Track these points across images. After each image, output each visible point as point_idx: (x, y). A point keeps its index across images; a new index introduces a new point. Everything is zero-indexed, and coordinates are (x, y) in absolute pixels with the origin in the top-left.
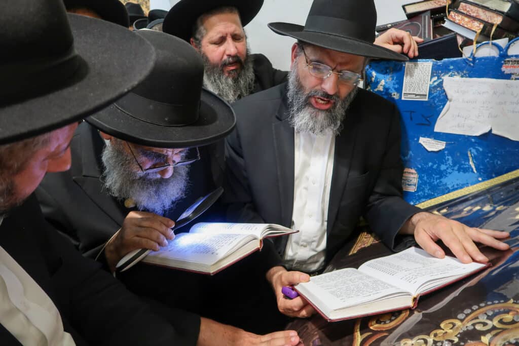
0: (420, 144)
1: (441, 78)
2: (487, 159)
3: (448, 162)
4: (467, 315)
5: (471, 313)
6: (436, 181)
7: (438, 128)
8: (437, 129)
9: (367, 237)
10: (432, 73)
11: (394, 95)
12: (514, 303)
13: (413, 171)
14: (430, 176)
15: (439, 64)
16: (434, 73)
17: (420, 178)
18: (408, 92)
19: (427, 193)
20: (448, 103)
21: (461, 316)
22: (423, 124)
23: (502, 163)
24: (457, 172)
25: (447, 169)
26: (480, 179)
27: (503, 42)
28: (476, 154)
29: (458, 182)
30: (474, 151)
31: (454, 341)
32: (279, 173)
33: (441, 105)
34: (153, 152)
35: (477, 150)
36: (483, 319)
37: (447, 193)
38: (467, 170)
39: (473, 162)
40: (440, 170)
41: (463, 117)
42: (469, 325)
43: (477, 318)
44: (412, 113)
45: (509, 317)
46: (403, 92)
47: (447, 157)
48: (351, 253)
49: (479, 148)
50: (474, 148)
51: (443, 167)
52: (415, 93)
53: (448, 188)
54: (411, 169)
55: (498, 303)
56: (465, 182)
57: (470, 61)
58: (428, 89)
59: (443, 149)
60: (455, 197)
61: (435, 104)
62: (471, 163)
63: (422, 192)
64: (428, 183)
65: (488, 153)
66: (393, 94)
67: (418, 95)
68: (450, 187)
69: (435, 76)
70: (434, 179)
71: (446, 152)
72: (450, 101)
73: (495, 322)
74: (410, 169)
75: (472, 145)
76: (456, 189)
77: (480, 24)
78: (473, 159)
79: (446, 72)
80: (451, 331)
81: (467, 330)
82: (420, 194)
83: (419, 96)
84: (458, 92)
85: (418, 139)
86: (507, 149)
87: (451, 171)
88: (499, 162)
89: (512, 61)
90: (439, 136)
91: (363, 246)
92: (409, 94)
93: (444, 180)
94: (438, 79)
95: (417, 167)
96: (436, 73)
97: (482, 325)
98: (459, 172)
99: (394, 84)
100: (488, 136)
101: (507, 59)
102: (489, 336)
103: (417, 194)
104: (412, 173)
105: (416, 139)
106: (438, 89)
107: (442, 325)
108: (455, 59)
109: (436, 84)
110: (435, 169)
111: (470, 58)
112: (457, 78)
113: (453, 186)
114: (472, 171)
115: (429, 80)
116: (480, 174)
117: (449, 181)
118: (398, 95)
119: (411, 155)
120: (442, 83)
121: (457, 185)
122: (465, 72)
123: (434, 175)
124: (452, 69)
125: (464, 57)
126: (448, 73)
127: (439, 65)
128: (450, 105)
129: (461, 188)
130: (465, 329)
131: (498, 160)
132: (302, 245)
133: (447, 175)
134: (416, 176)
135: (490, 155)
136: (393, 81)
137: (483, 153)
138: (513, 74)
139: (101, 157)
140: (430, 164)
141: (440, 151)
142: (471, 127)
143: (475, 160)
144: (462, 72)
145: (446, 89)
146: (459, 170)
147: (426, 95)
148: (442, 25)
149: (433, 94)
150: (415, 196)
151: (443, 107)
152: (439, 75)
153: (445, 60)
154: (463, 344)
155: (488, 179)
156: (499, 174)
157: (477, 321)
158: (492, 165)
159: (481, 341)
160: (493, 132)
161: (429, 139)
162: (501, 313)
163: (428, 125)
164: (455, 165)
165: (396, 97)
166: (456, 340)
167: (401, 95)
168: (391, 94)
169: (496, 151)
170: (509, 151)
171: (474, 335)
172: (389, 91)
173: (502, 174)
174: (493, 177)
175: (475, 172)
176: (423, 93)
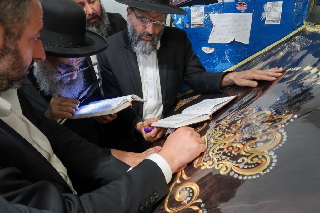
0: (202, 50)
1: (209, 15)
2: (234, 55)
3: (216, 59)
5: (233, 116)
7: (210, 41)
8: (210, 42)
9: (182, 102)
12: (249, 108)
16: (205, 12)
18: (193, 23)
20: (214, 27)
21: (229, 118)
22: (203, 40)
23: (241, 56)
24: (221, 63)
25: (216, 62)
28: (229, 52)
29: (222, 68)
30: (228, 51)
32: (132, 77)
34: (65, 64)
35: (229, 51)
36: (237, 116)
38: (226, 61)
40: (213, 63)
41: (221, 34)
46: (191, 23)
47: (216, 56)
48: (175, 110)
49: (230, 49)
51: (214, 61)
52: (197, 23)
55: (243, 110)
56: (225, 68)
57: (221, 5)
58: (203, 21)
59: (213, 52)
61: (207, 29)
62: (227, 57)
66: (186, 25)
67: (198, 25)
69: (206, 14)
70: (211, 68)
71: (215, 53)
73: (242, 116)
75: (227, 48)
78: (227, 55)
80: (226, 124)
81: (232, 121)
84: (218, 21)
86: (242, 48)
87: (218, 63)
88: (239, 56)
90: (211, 46)
91: (181, 106)
92: (195, 24)
93: (215, 68)
94: (208, 15)
98: (222, 63)
99: (186, 20)
101: (239, 3)
102: (240, 121)
105: (200, 48)
106: (208, 21)
107: (222, 123)
108: (215, 4)
109: (207, 18)
110: (211, 63)
111: (221, 3)
112: (217, 14)
115: (203, 16)
116: (232, 63)
117: (218, 68)
118: (189, 25)
120: (209, 17)
121: (222, 69)
122: (220, 10)
125: (219, 3)
126: (212, 12)
127: (208, 8)
131: (239, 54)
132: (149, 113)
133: (217, 65)
135: (235, 52)
136: (186, 18)
137: (231, 52)
138: (242, 10)
140: (208, 60)
141: (212, 53)
142: (225, 39)
143: (229, 56)
144: (219, 11)
145: (212, 21)
146: (222, 62)
147: (203, 24)
149: (206, 23)
151: (211, 30)
152: (208, 13)
153: (210, 5)
154: (230, 126)
155: (235, 65)
156: (240, 61)
157: (236, 117)
158: (237, 57)
159: (237, 123)
160: (235, 41)
161: (206, 48)
162: (244, 112)
163: (206, 40)
164: (219, 60)
165: (188, 26)
166: (228, 126)
167: (190, 26)
168: (185, 25)
169: (237, 50)
170: (243, 49)
171: (235, 122)
172: (184, 24)
173: (241, 61)
174: (237, 63)
175: (229, 62)
176: (201, 23)
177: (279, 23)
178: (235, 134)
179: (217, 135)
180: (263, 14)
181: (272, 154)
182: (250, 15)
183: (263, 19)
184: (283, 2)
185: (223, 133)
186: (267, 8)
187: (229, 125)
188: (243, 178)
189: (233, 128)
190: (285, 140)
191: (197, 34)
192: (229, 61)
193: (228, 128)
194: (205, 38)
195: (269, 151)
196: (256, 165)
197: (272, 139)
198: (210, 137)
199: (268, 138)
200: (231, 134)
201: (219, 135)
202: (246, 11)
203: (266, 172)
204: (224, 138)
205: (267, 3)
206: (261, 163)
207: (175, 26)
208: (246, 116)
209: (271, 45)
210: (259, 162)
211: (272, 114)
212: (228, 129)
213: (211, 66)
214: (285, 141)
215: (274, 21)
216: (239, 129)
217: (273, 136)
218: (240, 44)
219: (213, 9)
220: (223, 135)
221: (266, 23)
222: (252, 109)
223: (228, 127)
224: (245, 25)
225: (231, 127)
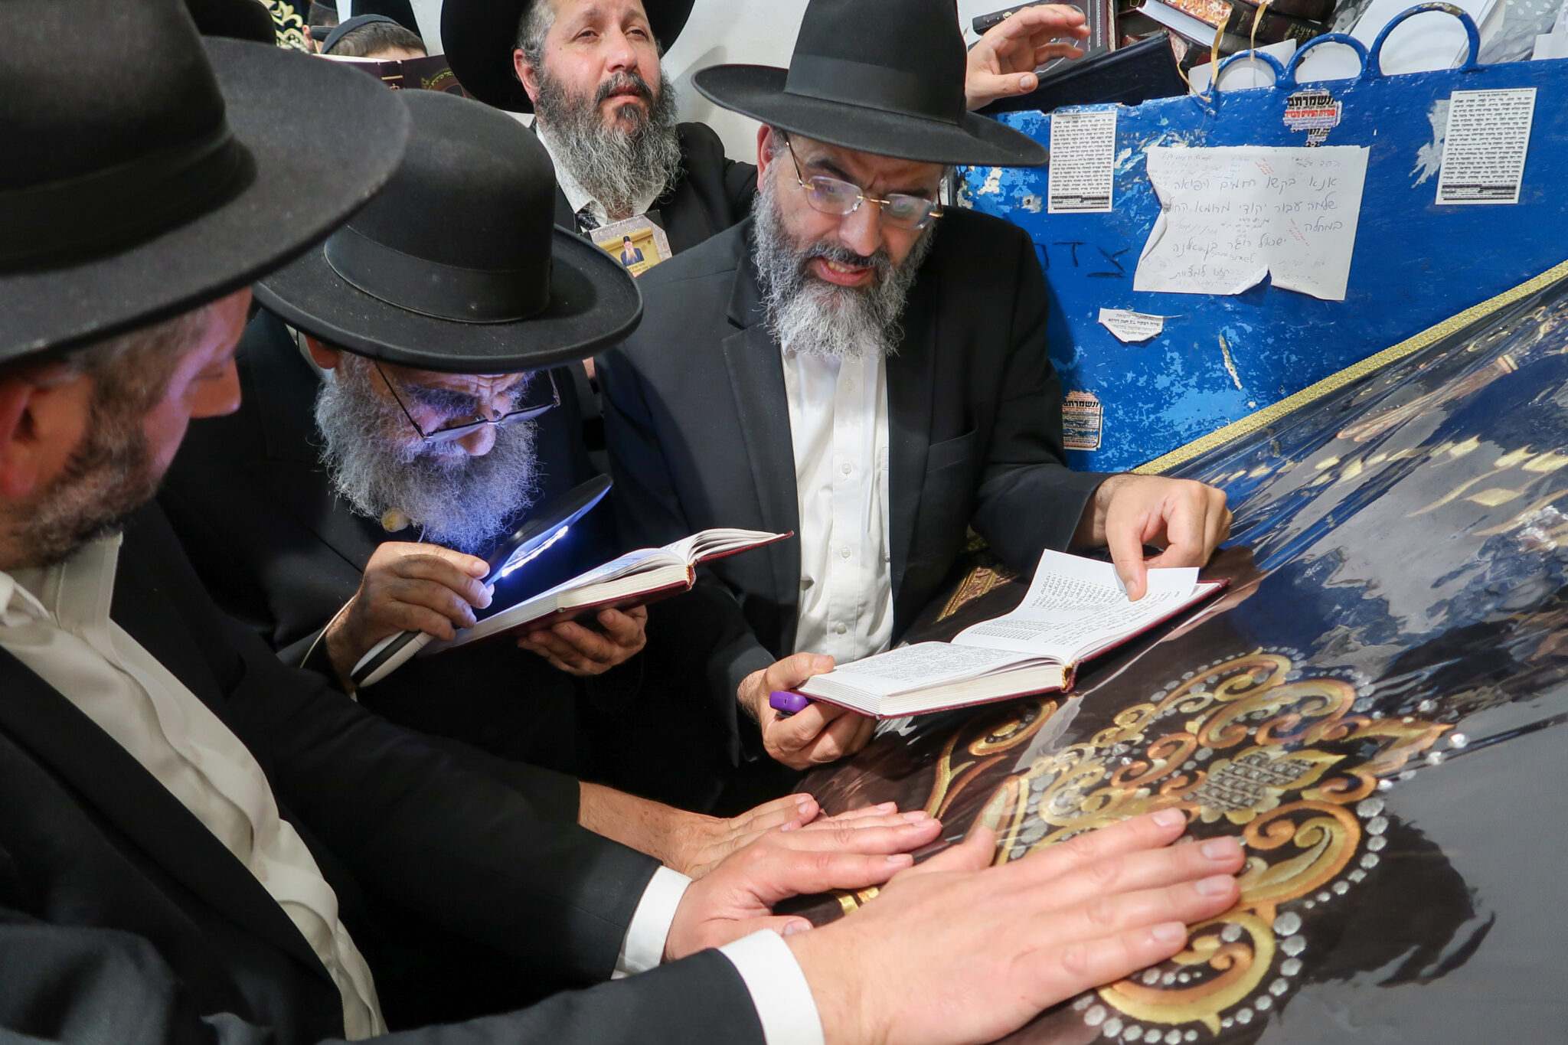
0: (1102, 324)
1: (1140, 152)
2: (1263, 352)
3: (1173, 368)
4: (1169, 692)
5: (1178, 687)
6: (1148, 418)
7: (1143, 281)
8: (1140, 284)
9: (982, 574)
10: (1119, 139)
11: (1029, 201)
12: (1263, 653)
13: (1089, 397)
14: (1130, 405)
15: (1133, 114)
16: (1123, 139)
17: (1108, 414)
18: (1061, 193)
19: (1127, 451)
20: (1162, 214)
21: (1156, 697)
22: (1107, 275)
23: (1300, 360)
24: (1197, 390)
25: (1172, 384)
26: (1252, 404)
27: (1282, 50)
28: (1237, 340)
29: (1201, 416)
30: (1232, 333)
31: (1133, 741)
33: (1146, 221)
34: (445, 391)
35: (1241, 332)
36: (1199, 692)
37: (1175, 448)
38: (1221, 383)
39: (1234, 363)
40: (1155, 389)
41: (1200, 249)
42: (1169, 709)
43: (1187, 692)
44: (1076, 248)
45: (1245, 679)
46: (1051, 193)
47: (1169, 355)
48: (942, 615)
49: (1245, 325)
50: (1235, 327)
51: (1162, 381)
52: (1080, 192)
53: (1178, 433)
54: (1085, 392)
55: (1234, 659)
56: (1218, 415)
57: (1209, 105)
58: (1111, 182)
59: (1158, 335)
60: (1194, 454)
61: (1131, 219)
62: (1228, 365)
63: (1113, 450)
64: (1129, 425)
65: (1265, 336)
66: (1025, 200)
67: (1086, 199)
68: (1181, 429)
69: (1127, 147)
71: (1166, 342)
72: (1168, 210)
73: (1220, 695)
74: (1081, 393)
75: (1228, 318)
76: (1198, 434)
77: (1224, 8)
78: (1230, 355)
79: (1151, 135)
80: (1134, 725)
81: (1165, 717)
82: (1109, 454)
83: (1090, 202)
84: (1184, 184)
85: (1096, 315)
86: (1311, 323)
87: (1182, 389)
88: (1294, 358)
89: (1305, 98)
90: (1145, 303)
91: (972, 597)
92: (1066, 197)
93: (1166, 415)
94: (1134, 154)
95: (1099, 387)
96: (1128, 138)
97: (1193, 703)
99: (1025, 175)
100: (1263, 291)
101: (1295, 95)
102: (1202, 718)
103: (1102, 457)
104: (1088, 404)
105: (1090, 314)
106: (1136, 180)
107: (1118, 720)
108: (1171, 100)
109: (1129, 166)
110: (1142, 389)
111: (1205, 95)
112: (1180, 149)
113: (1190, 426)
114: (1233, 386)
115: (1113, 157)
116: (1251, 392)
117: (1178, 414)
118: (1039, 201)
119: (1081, 356)
120: (1143, 163)
121: (1199, 423)
122: (1197, 132)
123: (1140, 405)
124: (1166, 127)
125: (1192, 94)
126: (1156, 138)
127: (1135, 118)
128: (1166, 219)
129: (1210, 431)
130: (1160, 716)
131: (1291, 352)
132: (833, 631)
133: (1173, 401)
134: (1098, 409)
135: (1270, 341)
137: (1253, 337)
138: (1310, 132)
139: (314, 413)
140: (1130, 376)
141: (1151, 339)
142: (1221, 273)
143: (1237, 358)
144: (1192, 133)
145: (1153, 180)
146: (1200, 387)
147: (1107, 198)
148: (1138, 9)
149: (1124, 194)
150: (1100, 461)
151: (1150, 229)
152: (1136, 143)
153: (1148, 103)
154: (1150, 742)
155: (1271, 403)
156: (1295, 388)
157: (1187, 697)
158: (1278, 365)
159: (1183, 730)
160: (1275, 282)
161: (1122, 312)
162: (1233, 675)
163: (1119, 275)
164: (1189, 374)
165: (1034, 207)
166: (1139, 738)
167: (1045, 203)
168: (1021, 198)
169: (1283, 329)
170: (1314, 327)
171: (1175, 723)
172: (1016, 194)
173: (1302, 387)
174: (1282, 398)
175: (1240, 387)
176: (1100, 193)
177: (1515, 201)
178: (1155, 789)
179: (1077, 781)
180: (1424, 151)
181: (1289, 927)
182: (1354, 159)
183: (1422, 179)
184: (1535, 90)
185: (1107, 777)
186: (1450, 123)
187: (1147, 736)
188: (1121, 1034)
189: (1157, 755)
190: (1370, 862)
191: (1079, 244)
192: (1238, 384)
193: (1136, 751)
194: (1122, 269)
195: (1280, 910)
196: (1198, 975)
197: (1311, 847)
198: (1045, 790)
199: (1297, 840)
200: (1140, 787)
201: (1085, 783)
202: (1336, 137)
203: (1236, 1023)
204: (1100, 800)
205: (1449, 97)
206: (1224, 971)
207: (969, 205)
208: (1235, 701)
209: (1466, 312)
210: (1220, 963)
211: (1354, 709)
212: (1136, 758)
213: (1145, 403)
214: (1367, 870)
215: (1482, 189)
216: (1180, 768)
217: (1322, 830)
218: (1296, 301)
219: (1165, 122)
220: (1106, 784)
221: (1440, 200)
222: (1272, 665)
223: (1138, 746)
224: (1327, 205)
225: (1149, 746)
